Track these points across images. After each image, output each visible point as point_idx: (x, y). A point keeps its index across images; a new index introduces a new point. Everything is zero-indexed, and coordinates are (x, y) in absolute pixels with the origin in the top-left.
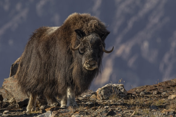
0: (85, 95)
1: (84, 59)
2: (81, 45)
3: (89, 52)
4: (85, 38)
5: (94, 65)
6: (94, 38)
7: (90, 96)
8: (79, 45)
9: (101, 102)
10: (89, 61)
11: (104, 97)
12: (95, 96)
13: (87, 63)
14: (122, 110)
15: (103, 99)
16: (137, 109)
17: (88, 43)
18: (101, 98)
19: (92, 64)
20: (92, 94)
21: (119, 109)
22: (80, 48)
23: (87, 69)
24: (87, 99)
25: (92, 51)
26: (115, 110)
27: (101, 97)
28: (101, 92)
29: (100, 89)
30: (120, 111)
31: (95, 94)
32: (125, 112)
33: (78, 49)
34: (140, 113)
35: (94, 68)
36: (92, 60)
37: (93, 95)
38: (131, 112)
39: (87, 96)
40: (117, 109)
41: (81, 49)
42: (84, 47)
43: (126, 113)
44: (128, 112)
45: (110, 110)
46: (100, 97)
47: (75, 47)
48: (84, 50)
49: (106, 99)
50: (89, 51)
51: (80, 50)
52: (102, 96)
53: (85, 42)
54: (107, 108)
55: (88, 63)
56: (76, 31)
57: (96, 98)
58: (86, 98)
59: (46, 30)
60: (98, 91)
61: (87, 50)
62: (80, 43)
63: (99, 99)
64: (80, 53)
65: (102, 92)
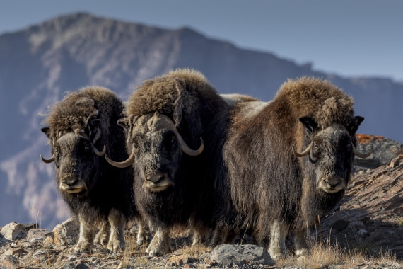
0: (34, 239)
1: (319, 174)
2: (313, 146)
3: (328, 159)
4: (318, 134)
5: (338, 184)
6: (335, 132)
7: (42, 239)
8: (310, 146)
9: (62, 249)
10: (329, 179)
11: (67, 240)
12: (51, 239)
13: (324, 180)
14: (99, 262)
15: (65, 244)
16: (125, 258)
17: (325, 143)
18: (62, 242)
19: (335, 182)
20: (46, 235)
21: (94, 260)
22: (311, 152)
23: (326, 191)
24: (37, 246)
25: (333, 157)
26: (87, 262)
27: (62, 240)
28: (61, 232)
29: (59, 226)
30: (96, 263)
31: (51, 235)
32: (104, 264)
33: (308, 153)
34: (131, 265)
35: (338, 189)
36: (334, 175)
37: (48, 238)
38: (115, 264)
39: (37, 239)
40: (90, 260)
41: (313, 154)
42: (319, 150)
43: (106, 266)
44: (110, 264)
45: (79, 263)
46: (60, 241)
47: (302, 150)
48: (318, 156)
49: (71, 244)
50: (327, 157)
51: (311, 155)
52: (64, 239)
53: (319, 141)
54: (72, 260)
55: (327, 180)
56: (302, 120)
57: (54, 243)
58: (35, 243)
59: (240, 108)
60: (56, 230)
61: (323, 156)
62: (310, 143)
63: (58, 243)
64: (311, 160)
65: (63, 231)
